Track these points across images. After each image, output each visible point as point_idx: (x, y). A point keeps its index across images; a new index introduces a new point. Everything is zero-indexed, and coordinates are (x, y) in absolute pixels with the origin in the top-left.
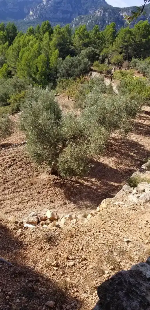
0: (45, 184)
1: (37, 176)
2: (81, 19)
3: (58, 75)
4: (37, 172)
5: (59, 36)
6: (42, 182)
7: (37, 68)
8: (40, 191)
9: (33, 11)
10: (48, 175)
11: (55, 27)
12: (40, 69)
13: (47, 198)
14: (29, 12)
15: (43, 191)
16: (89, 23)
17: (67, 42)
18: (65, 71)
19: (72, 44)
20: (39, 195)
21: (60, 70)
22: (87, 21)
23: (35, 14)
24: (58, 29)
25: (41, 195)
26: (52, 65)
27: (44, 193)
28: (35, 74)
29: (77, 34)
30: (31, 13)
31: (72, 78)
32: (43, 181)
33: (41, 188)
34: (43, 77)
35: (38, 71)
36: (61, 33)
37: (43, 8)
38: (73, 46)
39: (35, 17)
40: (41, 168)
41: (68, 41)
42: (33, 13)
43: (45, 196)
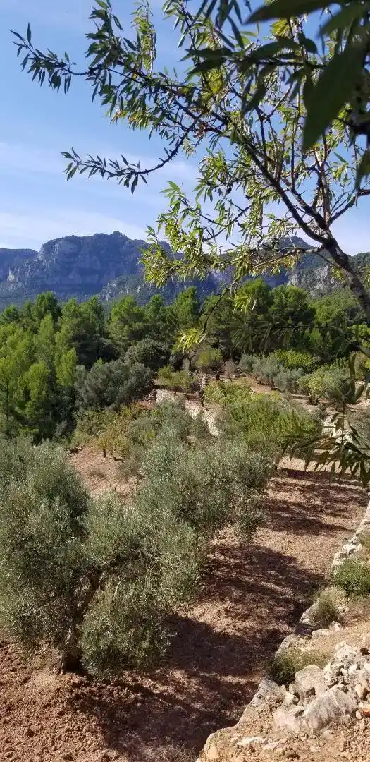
0: (48, 705)
1: (26, 681)
2: (121, 283)
3: (78, 403)
4: (26, 668)
5: (75, 321)
6: (38, 700)
7: (27, 392)
8: (33, 728)
9: (15, 274)
10: (55, 675)
11: (68, 303)
12: (34, 393)
13: (53, 747)
14: (6, 277)
15: (42, 727)
16: (140, 289)
17: (95, 332)
18: (92, 394)
19: (106, 335)
20: (32, 741)
21: (82, 392)
22: (136, 287)
23: (19, 279)
24: (73, 307)
25: (36, 739)
26: (63, 384)
27: (44, 733)
28: (22, 406)
29: (116, 314)
30: (11, 277)
31: (110, 407)
32: (40, 694)
33: (37, 717)
34: (42, 411)
35: (28, 398)
36: (81, 314)
37: (38, 268)
38: (109, 338)
39: (20, 285)
40: (37, 654)
41: (97, 329)
42: (16, 276)
43: (49, 742)
